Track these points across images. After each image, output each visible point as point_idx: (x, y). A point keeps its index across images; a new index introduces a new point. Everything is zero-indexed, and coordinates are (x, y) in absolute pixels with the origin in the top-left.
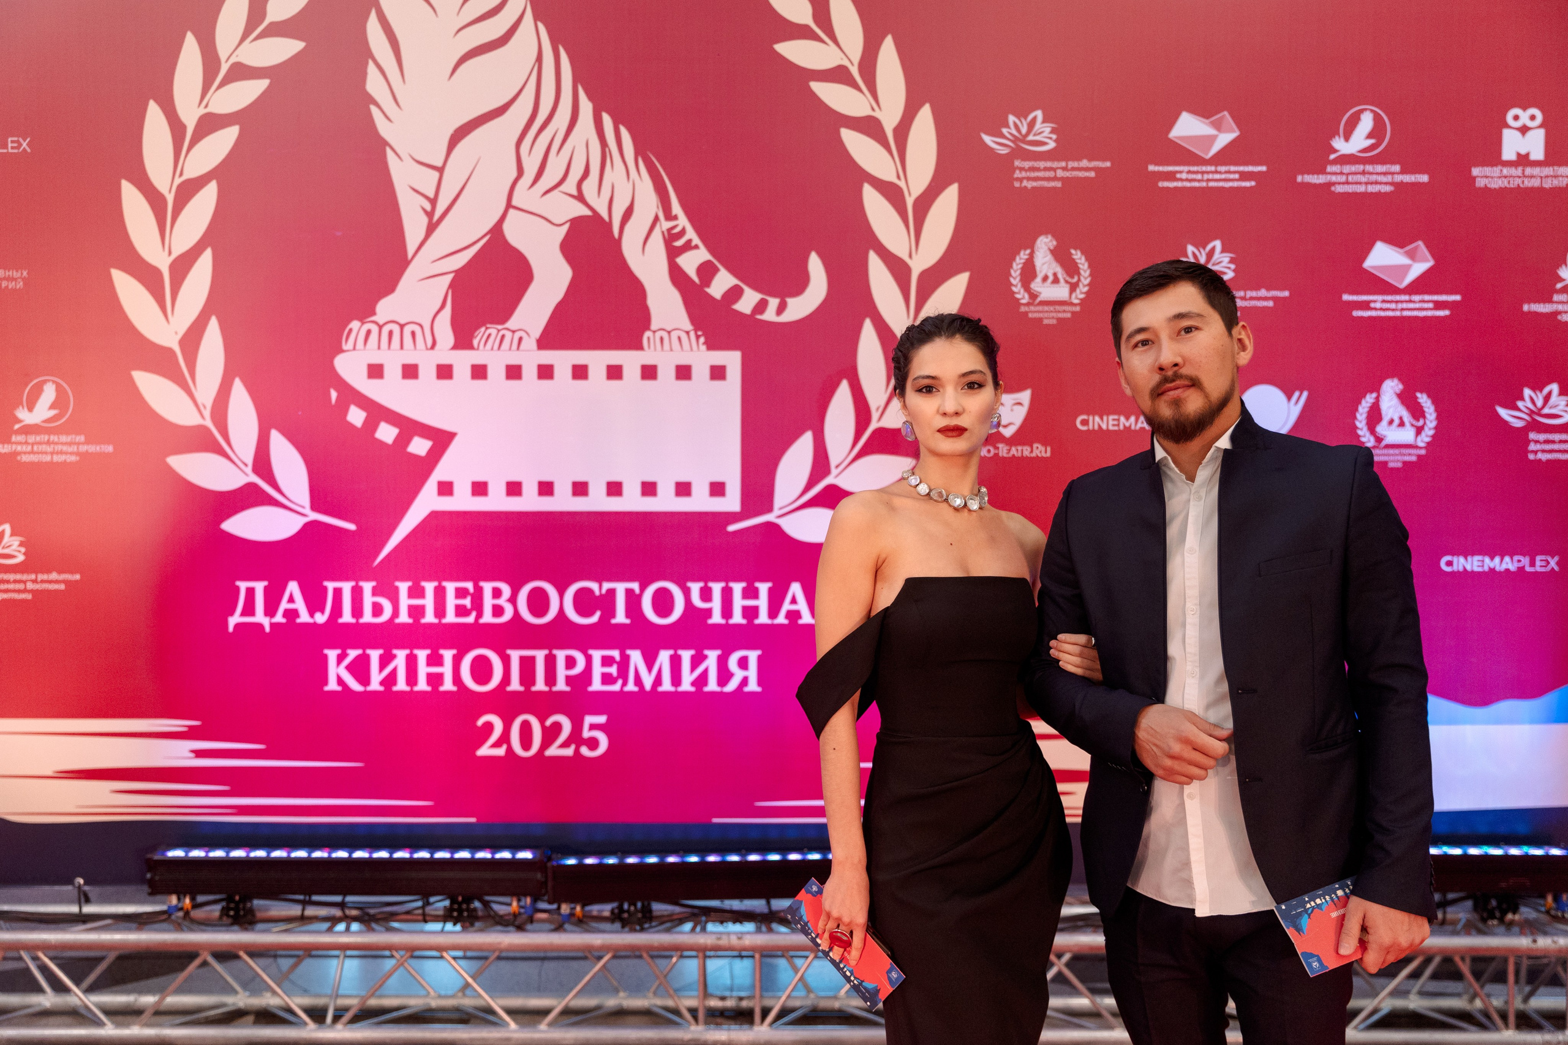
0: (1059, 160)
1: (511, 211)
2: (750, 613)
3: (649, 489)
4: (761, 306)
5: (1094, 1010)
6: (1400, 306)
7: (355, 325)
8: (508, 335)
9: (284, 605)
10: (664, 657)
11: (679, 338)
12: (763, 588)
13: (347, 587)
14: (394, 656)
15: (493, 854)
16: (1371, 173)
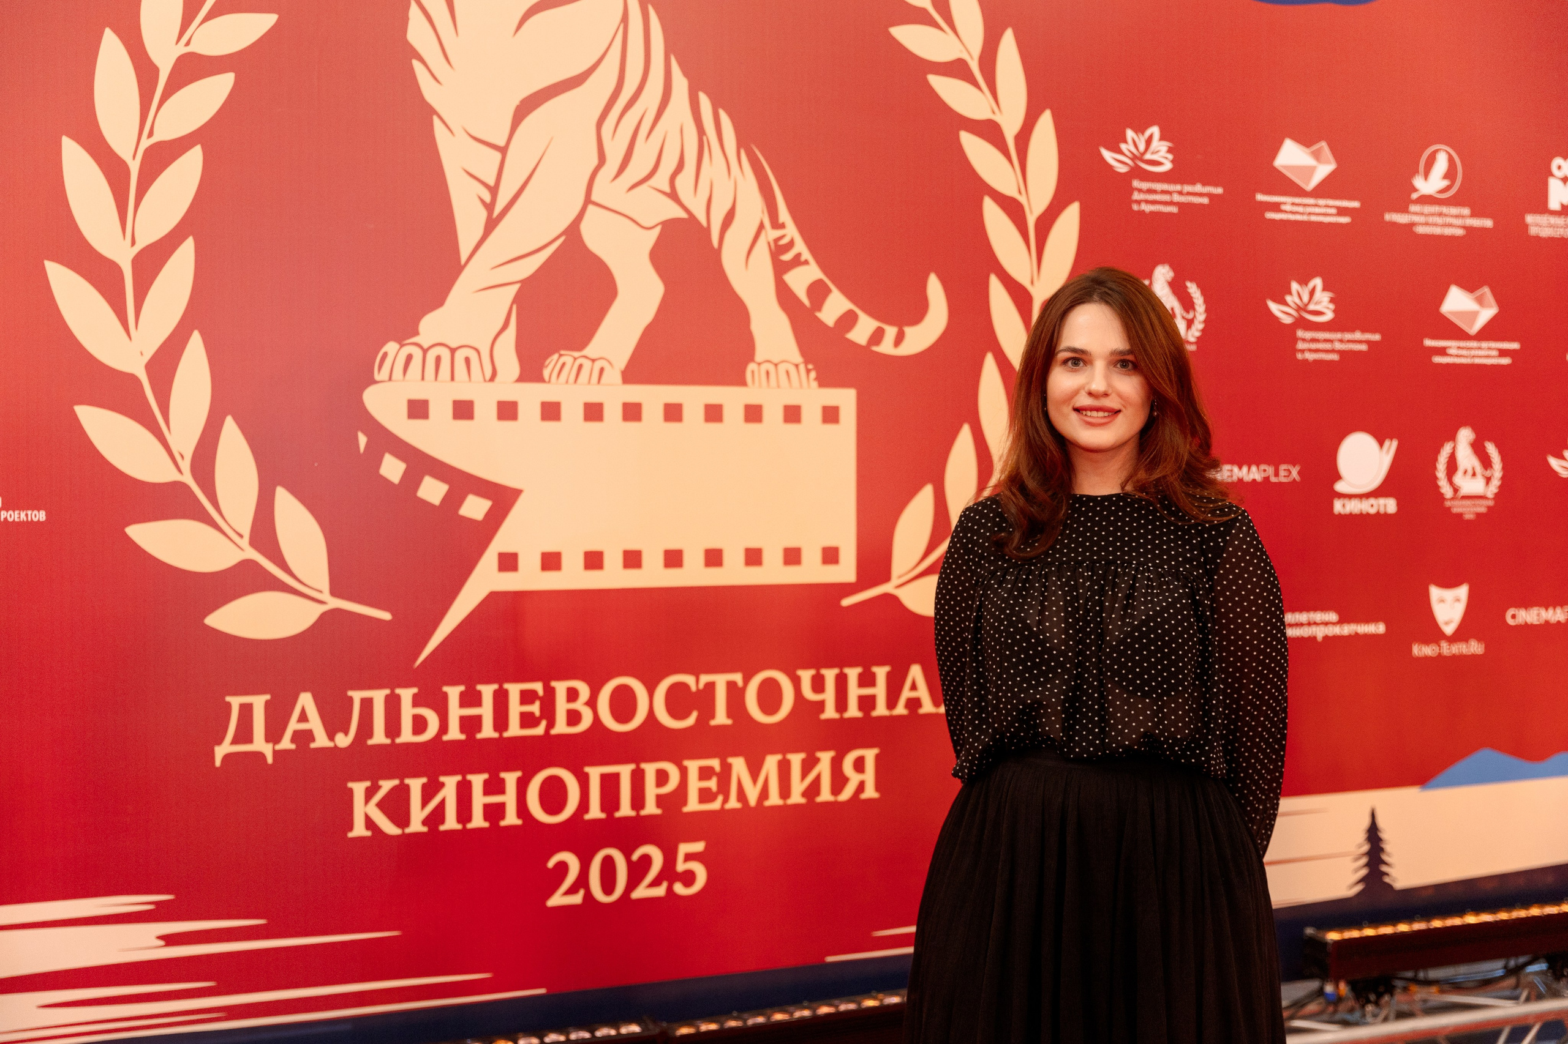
0: (1176, 183)
1: (591, 207)
2: (866, 703)
3: (754, 557)
4: (877, 336)
6: (1473, 353)
7: (391, 347)
8: (587, 364)
9: (293, 725)
10: (771, 763)
11: (787, 373)
12: (881, 672)
13: (379, 697)
14: (442, 785)
15: (592, 1032)
16: (1446, 215)
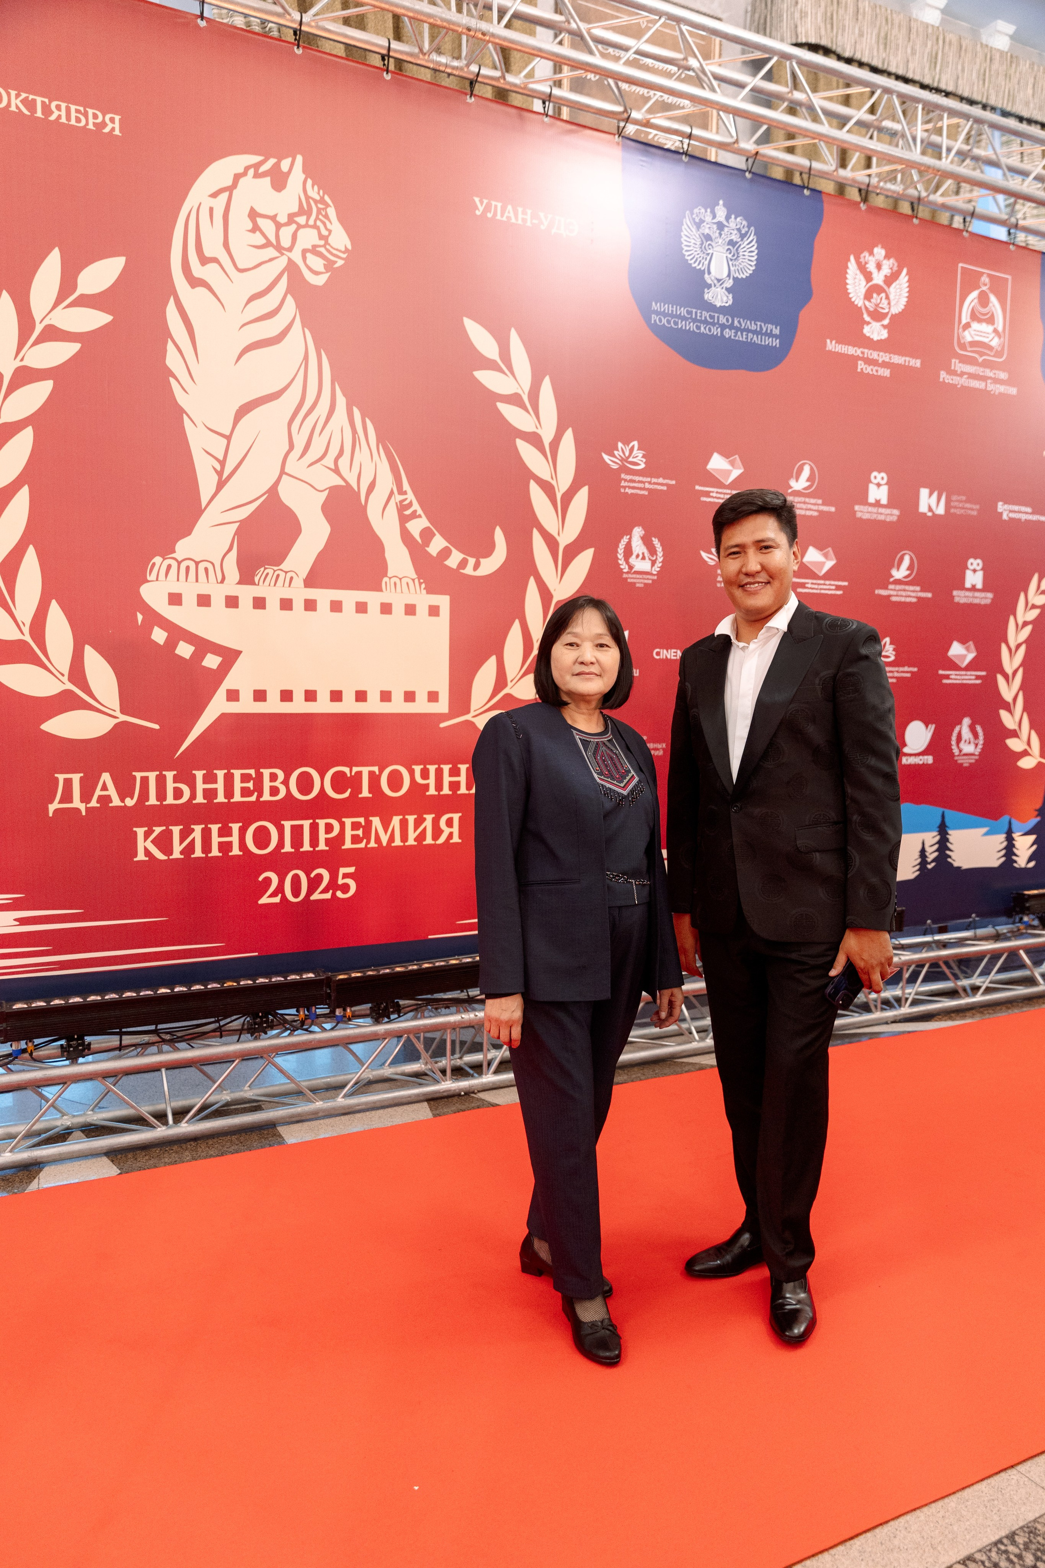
0: (647, 477)
1: (284, 476)
2: (454, 786)
3: (386, 696)
4: (463, 564)
5: (681, 1031)
6: (819, 587)
7: (157, 560)
8: (282, 575)
9: (98, 792)
10: (396, 821)
11: (407, 584)
12: (463, 768)
13: (152, 776)
14: (193, 830)
15: (285, 978)
16: (808, 504)
